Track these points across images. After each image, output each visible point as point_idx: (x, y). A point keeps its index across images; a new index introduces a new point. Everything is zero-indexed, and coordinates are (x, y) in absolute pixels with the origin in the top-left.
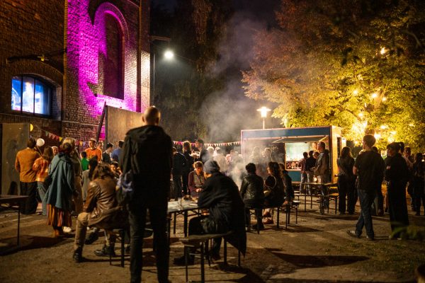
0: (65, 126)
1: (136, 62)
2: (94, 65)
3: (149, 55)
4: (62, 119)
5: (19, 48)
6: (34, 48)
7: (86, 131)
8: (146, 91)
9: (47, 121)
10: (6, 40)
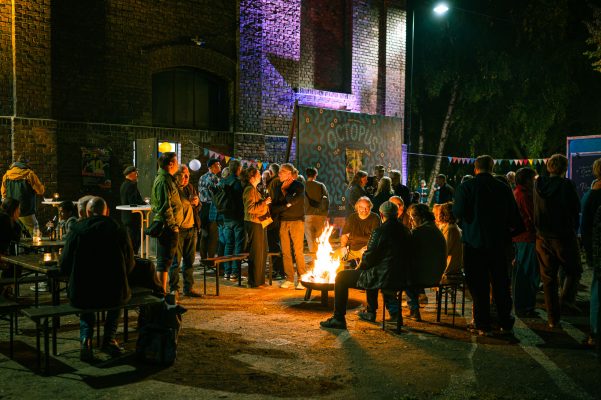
0: (238, 141)
1: (376, 30)
2: (293, 43)
3: (405, 14)
4: (235, 130)
5: (160, 30)
6: (185, 27)
7: (278, 146)
8: (397, 78)
9: (209, 134)
10: (140, 21)
